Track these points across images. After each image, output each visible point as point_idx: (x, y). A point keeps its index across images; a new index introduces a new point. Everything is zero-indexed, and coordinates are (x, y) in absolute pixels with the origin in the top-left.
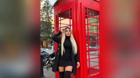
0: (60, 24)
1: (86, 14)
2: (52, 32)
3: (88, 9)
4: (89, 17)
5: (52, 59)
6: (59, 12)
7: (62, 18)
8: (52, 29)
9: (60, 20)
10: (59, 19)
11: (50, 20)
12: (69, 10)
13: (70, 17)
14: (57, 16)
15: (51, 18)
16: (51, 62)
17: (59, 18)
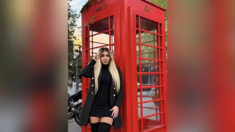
0: (92, 42)
1: (137, 26)
2: (74, 58)
3: (141, 17)
4: (142, 32)
5: (76, 103)
6: (91, 21)
7: (94, 33)
8: (75, 53)
9: (92, 36)
10: (91, 34)
11: (72, 37)
12: (108, 18)
13: (110, 30)
14: (87, 28)
15: (72, 34)
16: (73, 109)
17: (91, 32)
